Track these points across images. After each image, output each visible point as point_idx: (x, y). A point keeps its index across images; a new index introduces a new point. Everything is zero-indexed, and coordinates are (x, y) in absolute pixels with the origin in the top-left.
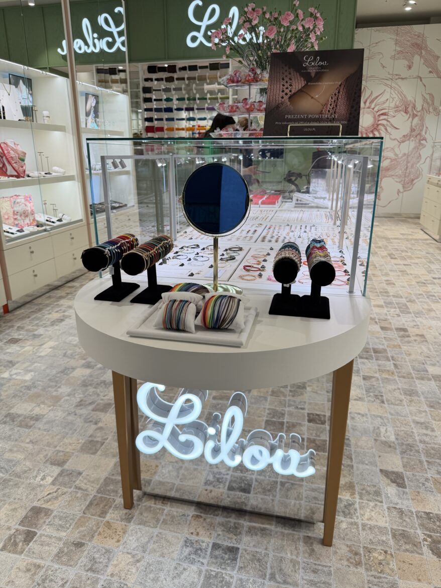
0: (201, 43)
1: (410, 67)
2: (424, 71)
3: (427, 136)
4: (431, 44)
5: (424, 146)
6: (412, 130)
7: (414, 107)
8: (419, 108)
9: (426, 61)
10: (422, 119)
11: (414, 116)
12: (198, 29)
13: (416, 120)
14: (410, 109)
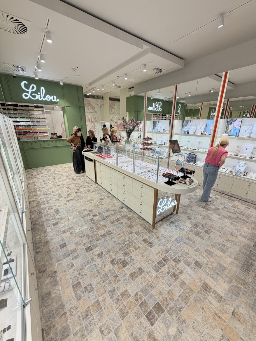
0: (30, 97)
1: (88, 109)
2: (92, 111)
3: (96, 128)
4: (92, 104)
5: (96, 131)
6: (92, 127)
7: (91, 120)
8: (93, 120)
9: (92, 108)
10: (94, 124)
11: (92, 123)
12: (28, 92)
13: (93, 124)
14: (90, 121)
